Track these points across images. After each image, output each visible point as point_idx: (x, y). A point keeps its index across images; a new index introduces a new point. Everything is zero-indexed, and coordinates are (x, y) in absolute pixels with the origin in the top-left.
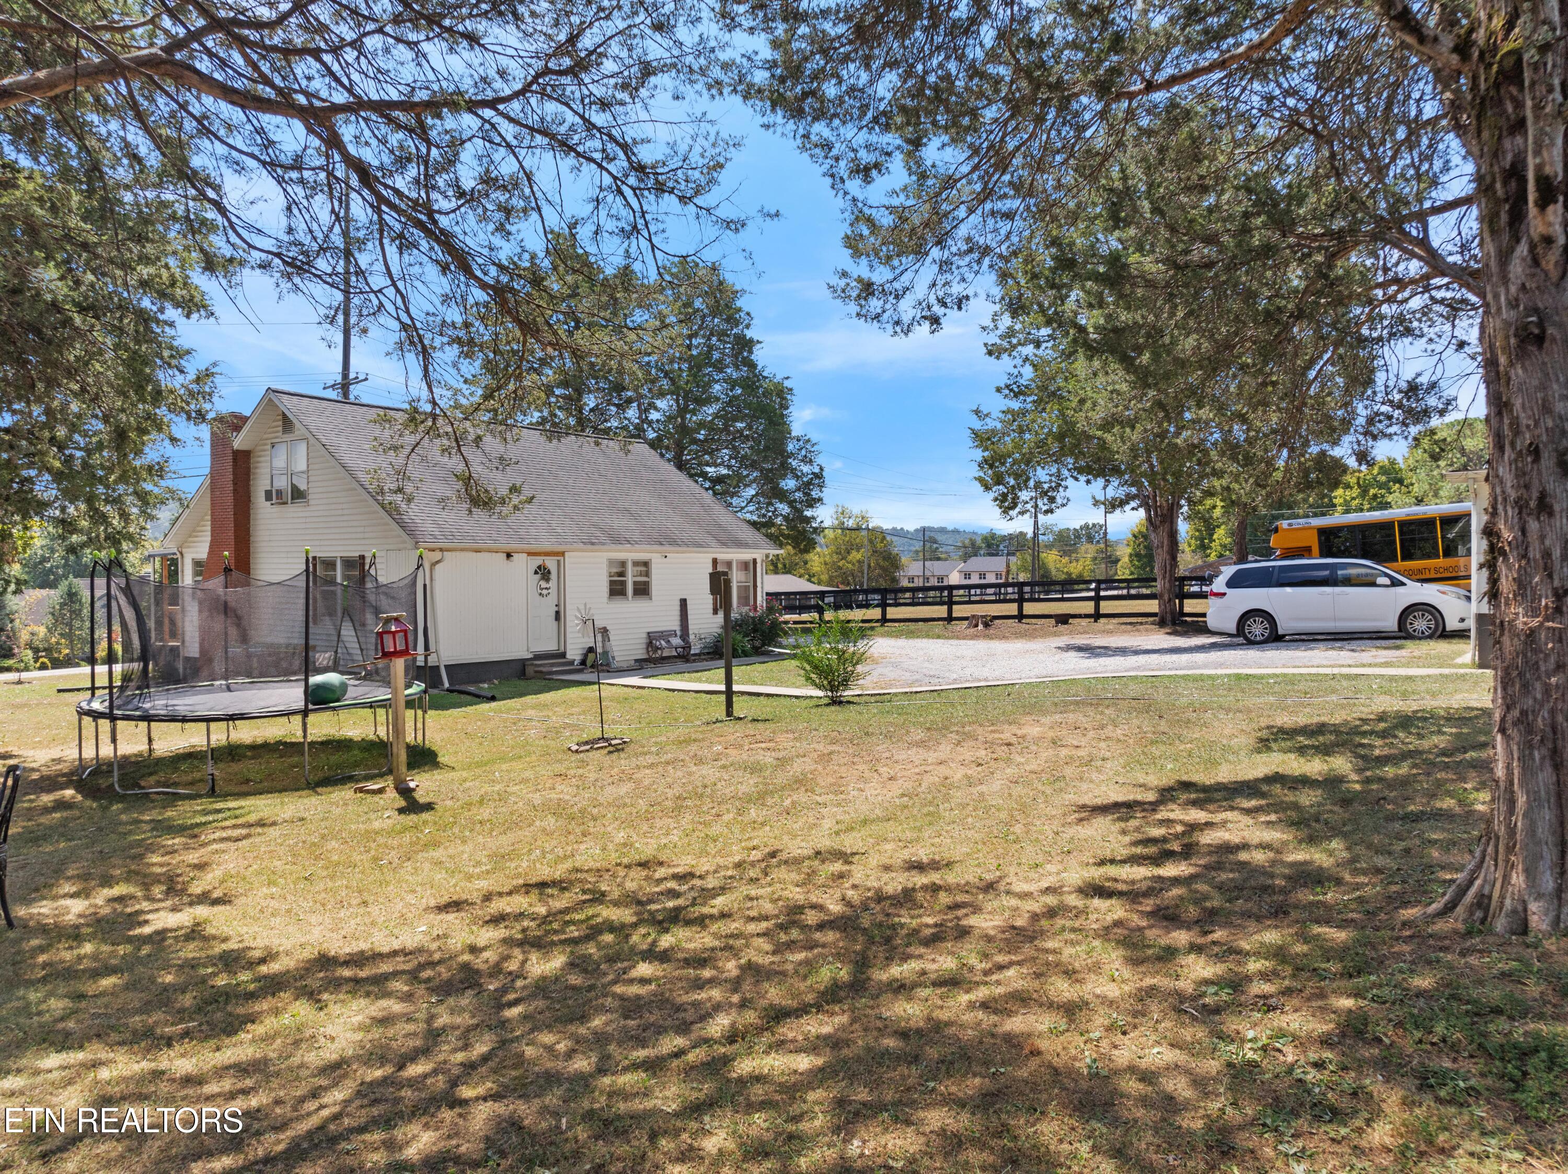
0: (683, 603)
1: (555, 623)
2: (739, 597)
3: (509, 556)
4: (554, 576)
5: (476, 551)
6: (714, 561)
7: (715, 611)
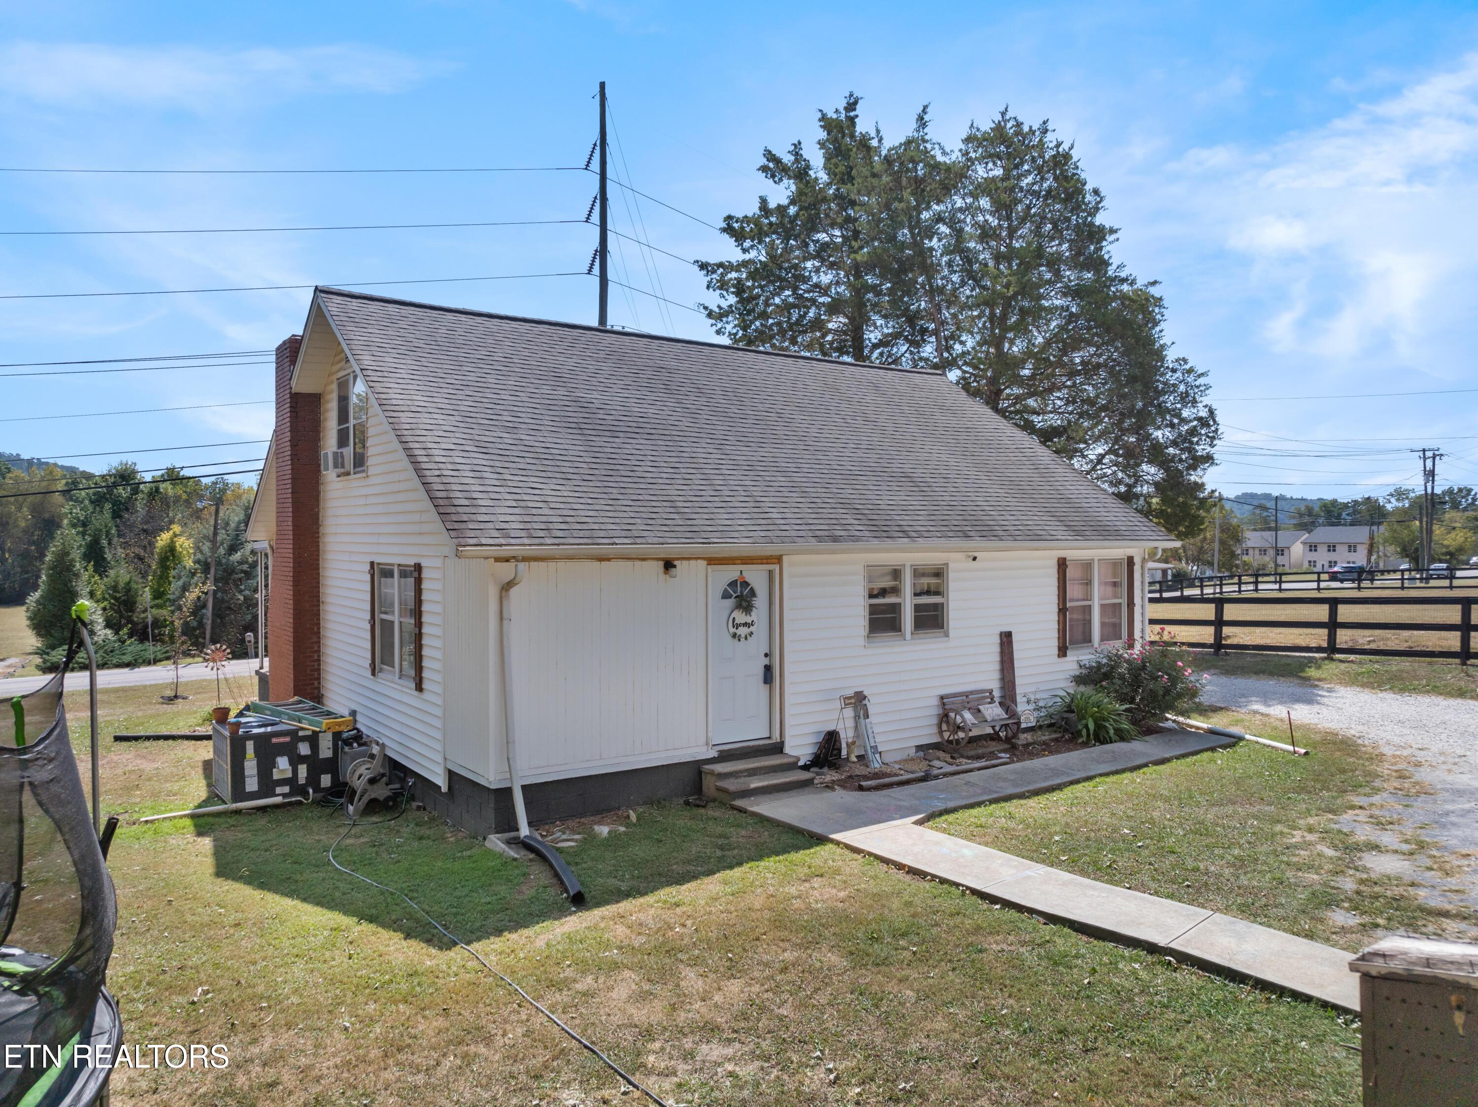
0: (1006, 639)
1: (764, 689)
2: (1103, 625)
3: (669, 565)
4: (760, 602)
5: (601, 559)
6: (1062, 564)
7: (1063, 651)
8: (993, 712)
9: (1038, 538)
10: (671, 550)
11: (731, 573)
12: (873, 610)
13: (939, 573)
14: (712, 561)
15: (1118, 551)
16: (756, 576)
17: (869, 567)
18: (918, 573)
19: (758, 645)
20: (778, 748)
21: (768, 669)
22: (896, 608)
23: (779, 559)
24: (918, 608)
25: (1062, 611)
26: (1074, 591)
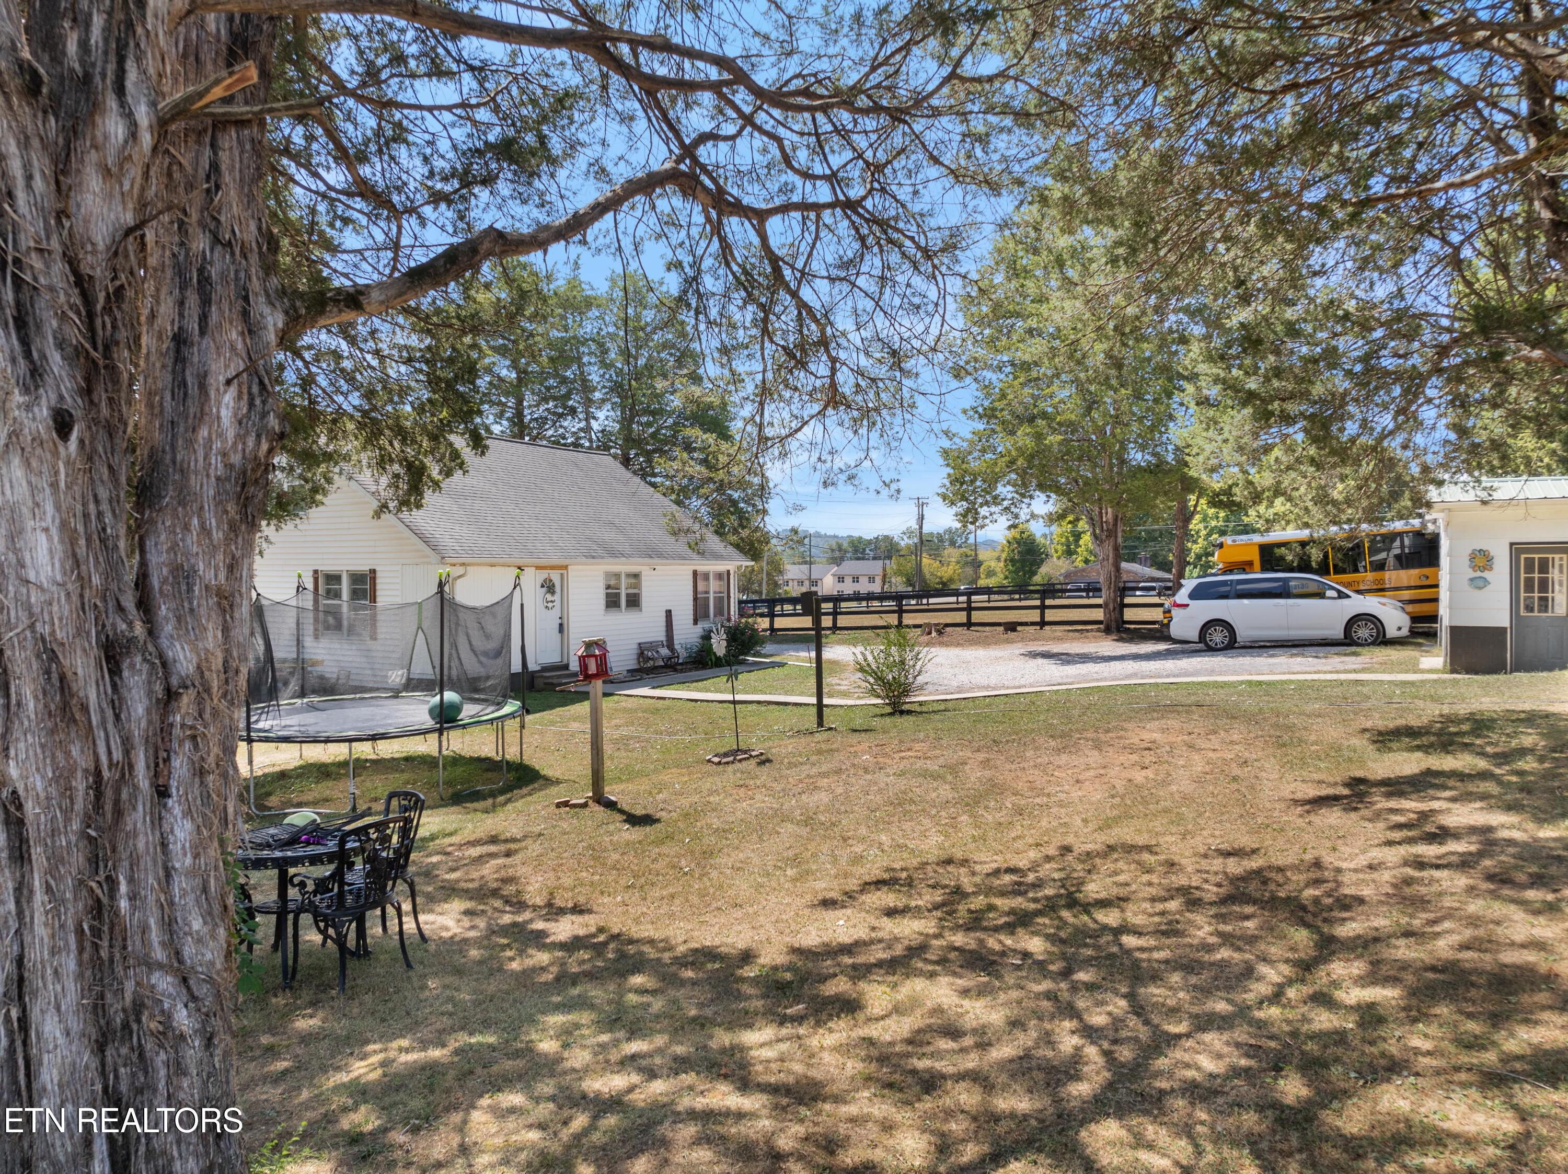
0: (669, 613)
1: (560, 636)
2: (715, 608)
5: (492, 565)
6: (695, 573)
7: (696, 622)
8: (665, 652)
9: (684, 558)
10: (521, 562)
11: (543, 575)
12: (608, 595)
13: (636, 576)
14: (538, 568)
15: (721, 567)
16: (555, 576)
17: (608, 575)
18: (628, 575)
19: (556, 612)
20: (566, 667)
21: (561, 625)
22: (618, 595)
23: (566, 567)
24: (628, 595)
25: (695, 599)
26: (701, 587)
